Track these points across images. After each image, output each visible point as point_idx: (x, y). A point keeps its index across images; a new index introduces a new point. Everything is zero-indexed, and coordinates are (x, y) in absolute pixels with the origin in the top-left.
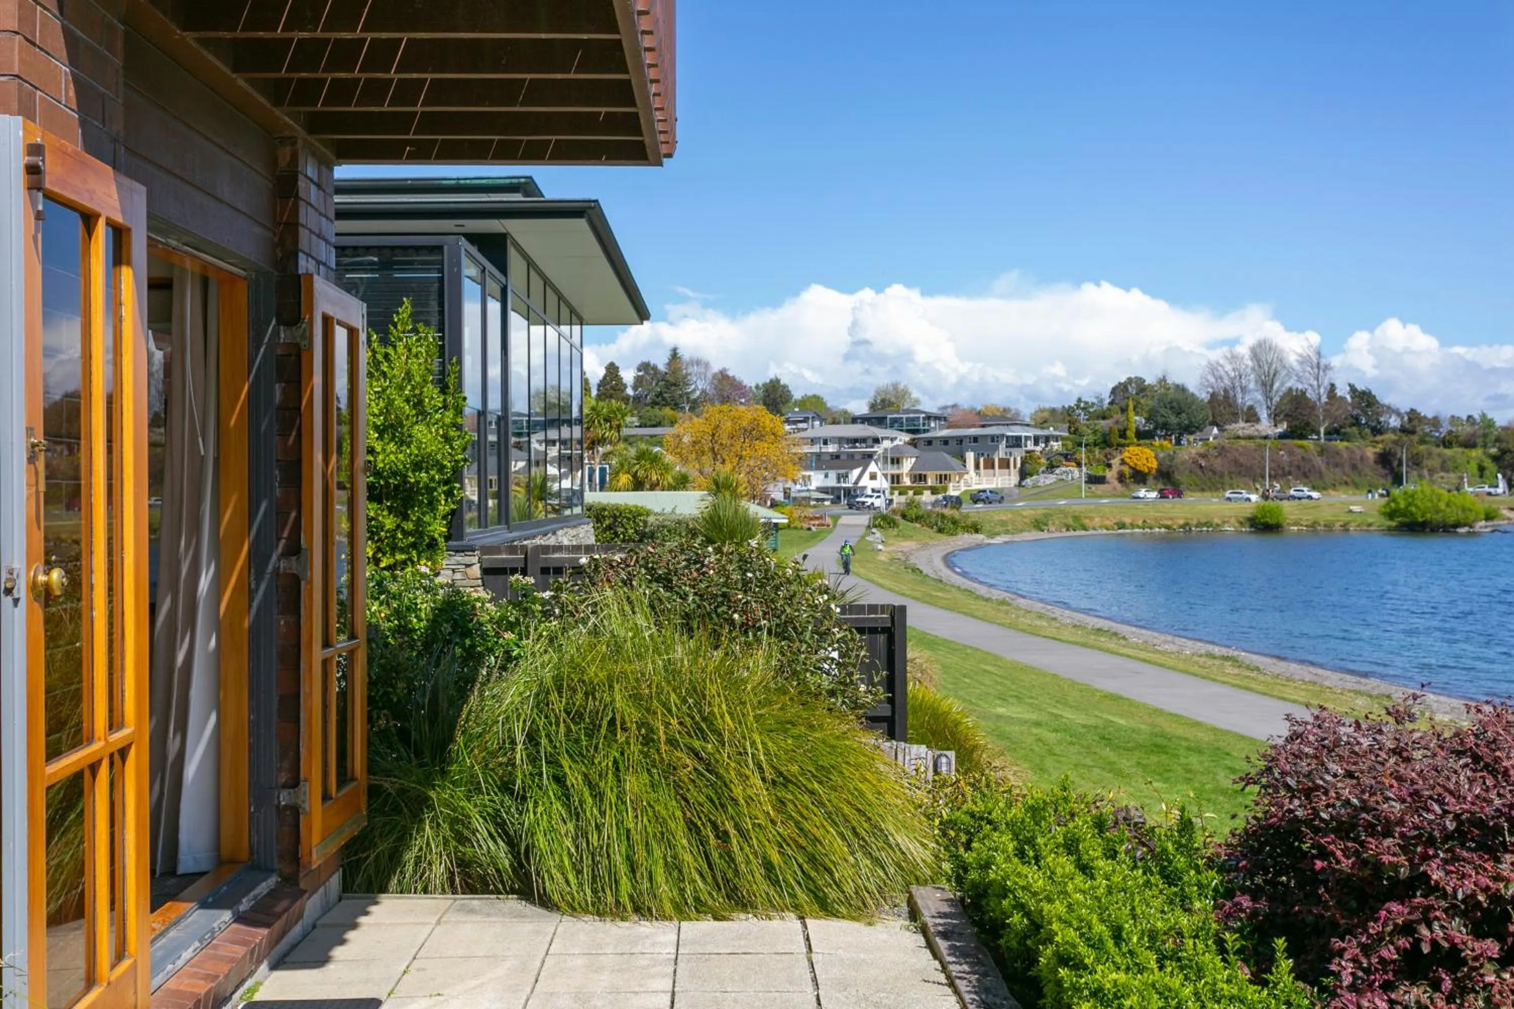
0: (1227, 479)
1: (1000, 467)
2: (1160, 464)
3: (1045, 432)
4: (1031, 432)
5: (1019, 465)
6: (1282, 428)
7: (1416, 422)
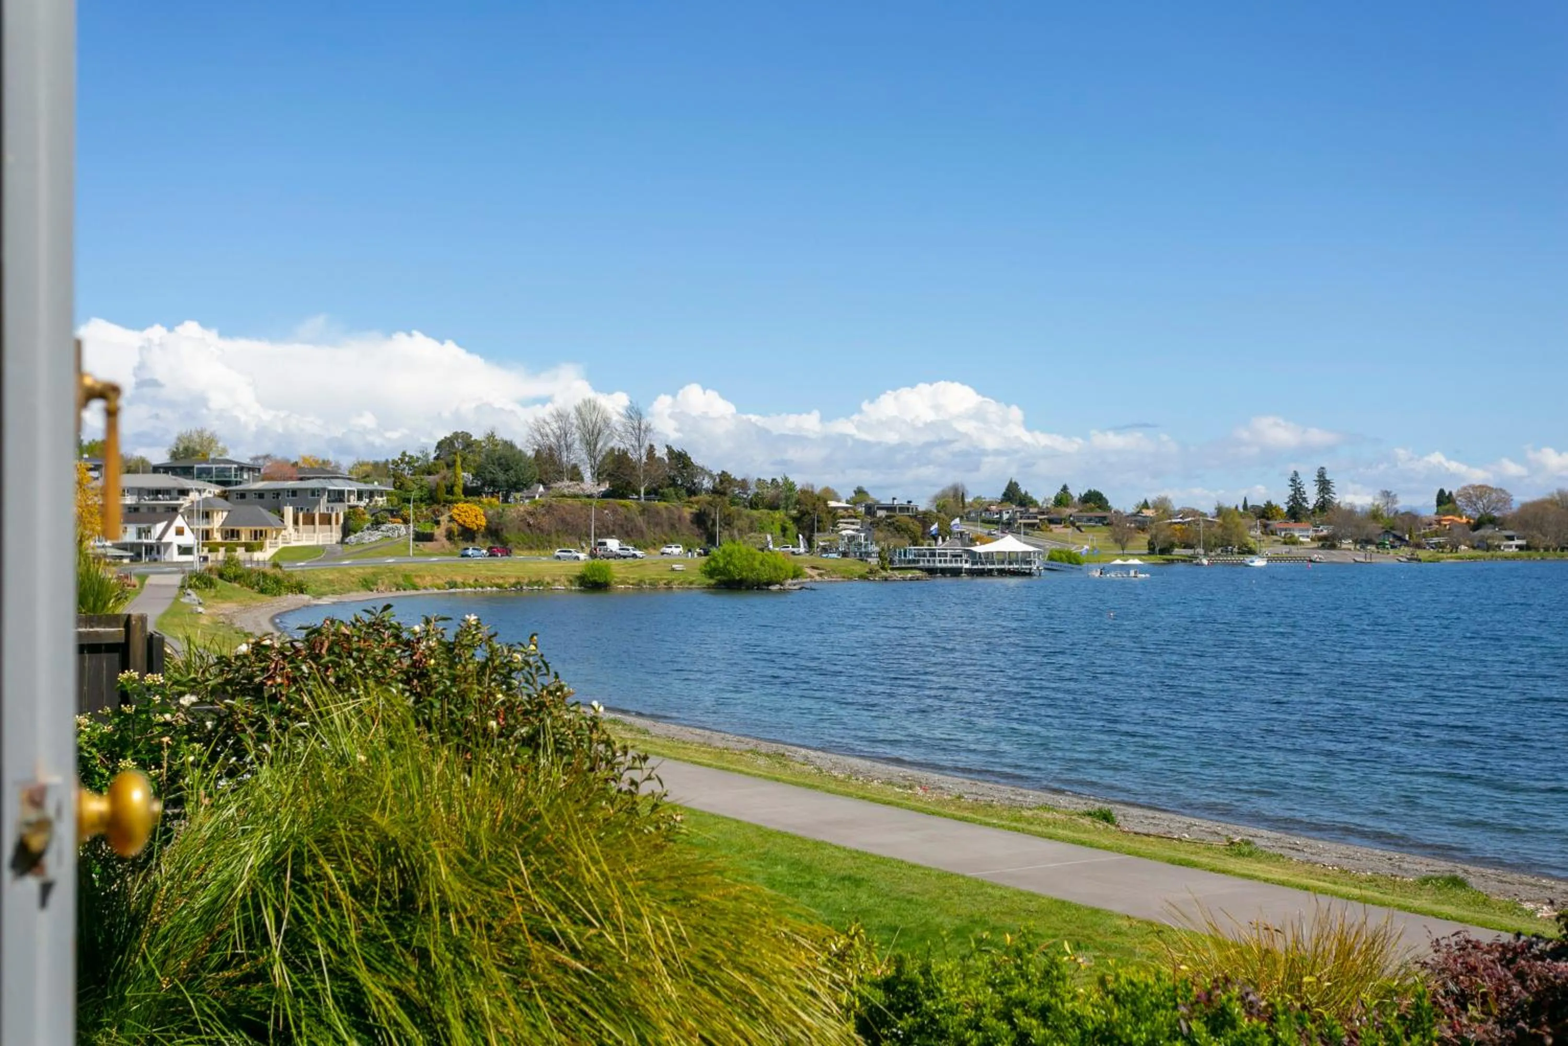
0: (554, 537)
1: (321, 523)
2: (489, 522)
3: (369, 487)
4: (355, 487)
5: (341, 521)
6: (605, 487)
7: (726, 484)
